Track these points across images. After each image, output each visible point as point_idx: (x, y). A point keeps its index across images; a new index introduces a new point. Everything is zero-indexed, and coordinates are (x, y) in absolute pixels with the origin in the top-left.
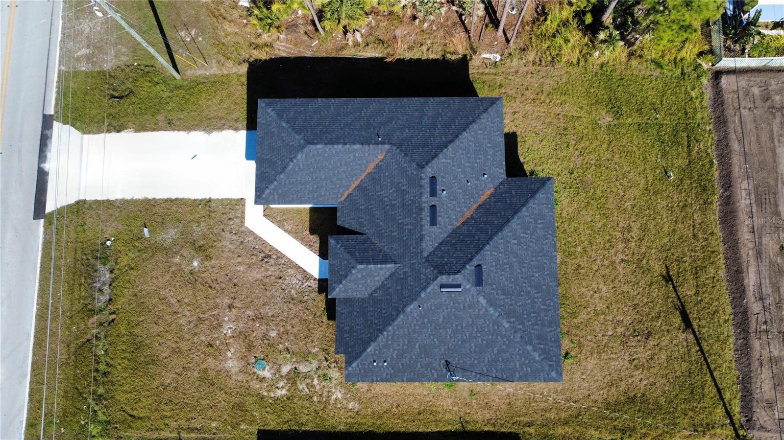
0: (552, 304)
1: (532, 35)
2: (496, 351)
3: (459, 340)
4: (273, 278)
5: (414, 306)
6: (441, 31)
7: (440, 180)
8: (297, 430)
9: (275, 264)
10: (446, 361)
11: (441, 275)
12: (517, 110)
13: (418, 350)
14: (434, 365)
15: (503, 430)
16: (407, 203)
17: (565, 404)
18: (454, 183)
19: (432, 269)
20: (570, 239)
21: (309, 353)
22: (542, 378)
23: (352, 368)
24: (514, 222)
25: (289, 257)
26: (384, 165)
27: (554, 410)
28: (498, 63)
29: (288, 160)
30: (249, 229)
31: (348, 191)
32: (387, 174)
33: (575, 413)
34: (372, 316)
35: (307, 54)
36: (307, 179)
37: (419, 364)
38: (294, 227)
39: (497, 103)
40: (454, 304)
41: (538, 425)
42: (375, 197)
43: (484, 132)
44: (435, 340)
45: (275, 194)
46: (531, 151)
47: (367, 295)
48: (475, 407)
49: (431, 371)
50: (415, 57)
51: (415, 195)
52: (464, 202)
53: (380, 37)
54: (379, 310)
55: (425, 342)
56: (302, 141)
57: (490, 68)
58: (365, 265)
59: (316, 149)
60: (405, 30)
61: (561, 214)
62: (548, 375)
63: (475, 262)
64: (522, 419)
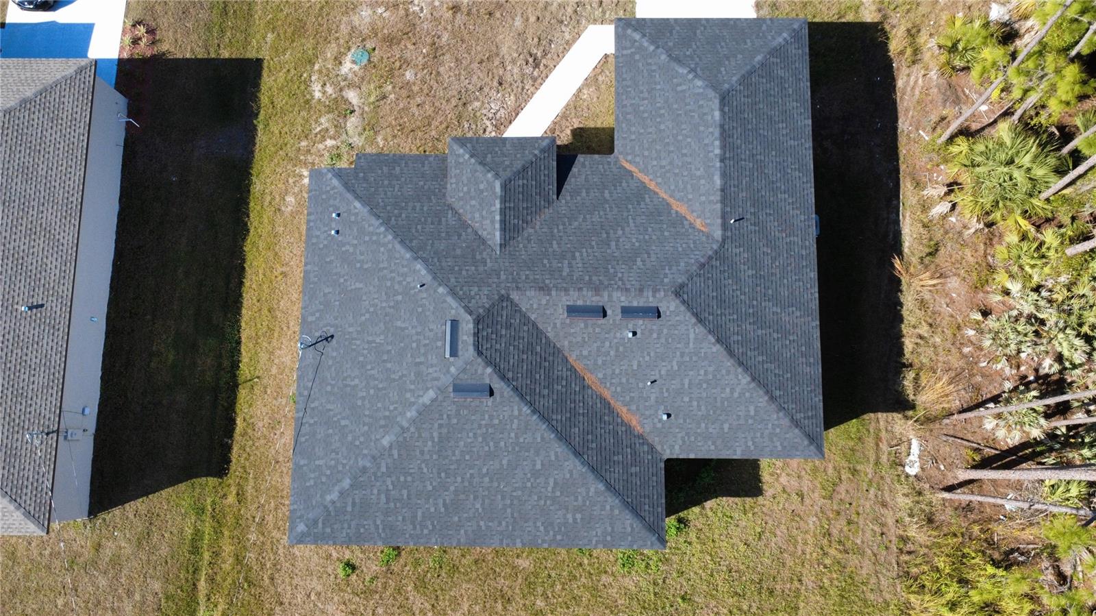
0: (426, 531)
1: (960, 539)
2: (343, 423)
3: (365, 357)
4: (501, 73)
5: (423, 277)
6: (962, 363)
7: (654, 327)
8: (257, 118)
9: (523, 75)
10: (332, 337)
11: (474, 320)
12: (807, 501)
13: (353, 287)
14: (328, 317)
15: (235, 449)
16: (610, 266)
17: (269, 559)
18: (649, 354)
19: (487, 306)
20: (559, 587)
21: (376, 133)
22: (295, 507)
23: (331, 179)
24: (575, 466)
25: (535, 96)
26: (684, 230)
27: (262, 539)
28: (900, 468)
29: (693, 66)
30: (583, 31)
31: (636, 170)
32: (666, 234)
33: (253, 575)
34: (414, 208)
35: (903, 124)
36: (658, 99)
37: (331, 290)
38: (585, 104)
39: (812, 447)
40: (425, 345)
41: (240, 510)
42: (625, 214)
43: (752, 418)
44: (367, 316)
45: (633, 50)
46: (727, 522)
47: (450, 200)
48: (274, 402)
49: (318, 311)
50: (905, 312)
51: (625, 279)
52: (613, 373)
53: (942, 251)
54: (423, 220)
55: (364, 298)
56: (726, 86)
57: (890, 454)
58: (499, 194)
59: (712, 110)
60: (959, 295)
61: (606, 572)
62: (300, 518)
63: (498, 385)
64: (251, 482)
